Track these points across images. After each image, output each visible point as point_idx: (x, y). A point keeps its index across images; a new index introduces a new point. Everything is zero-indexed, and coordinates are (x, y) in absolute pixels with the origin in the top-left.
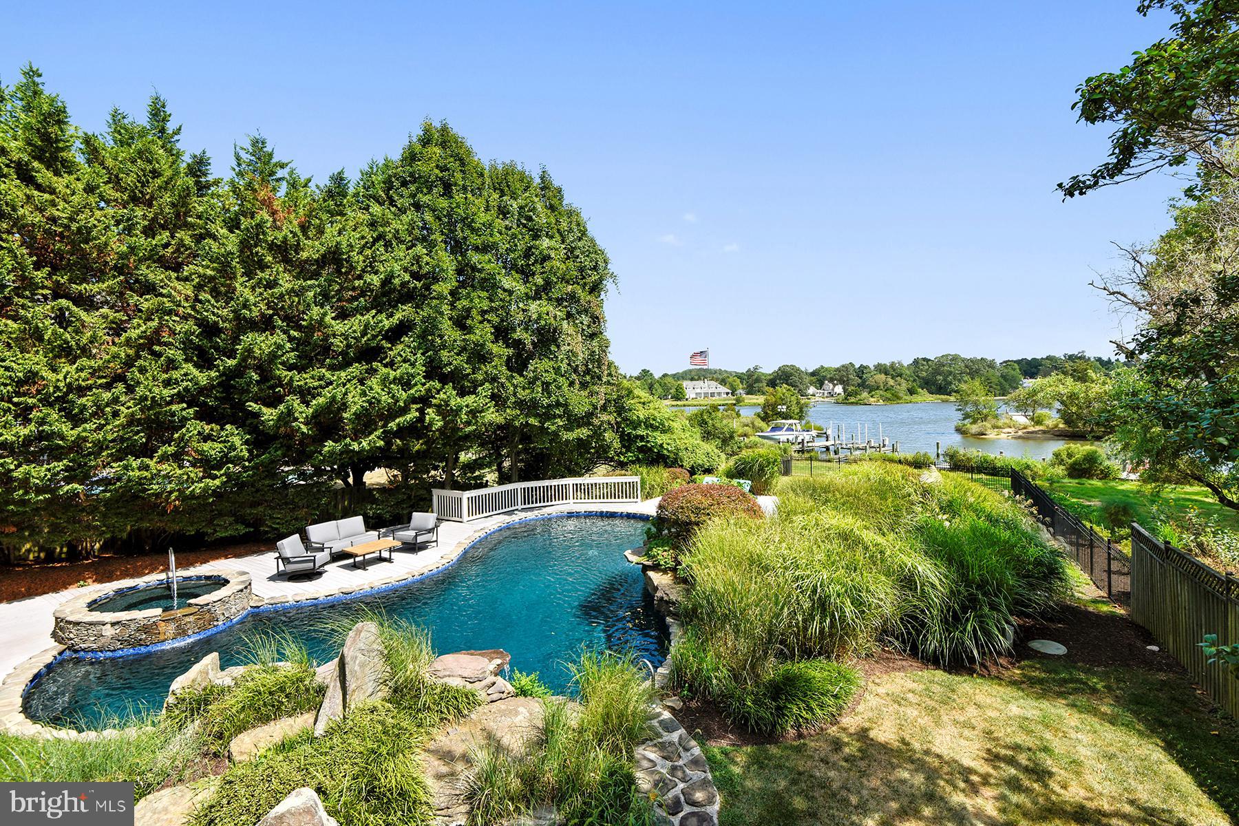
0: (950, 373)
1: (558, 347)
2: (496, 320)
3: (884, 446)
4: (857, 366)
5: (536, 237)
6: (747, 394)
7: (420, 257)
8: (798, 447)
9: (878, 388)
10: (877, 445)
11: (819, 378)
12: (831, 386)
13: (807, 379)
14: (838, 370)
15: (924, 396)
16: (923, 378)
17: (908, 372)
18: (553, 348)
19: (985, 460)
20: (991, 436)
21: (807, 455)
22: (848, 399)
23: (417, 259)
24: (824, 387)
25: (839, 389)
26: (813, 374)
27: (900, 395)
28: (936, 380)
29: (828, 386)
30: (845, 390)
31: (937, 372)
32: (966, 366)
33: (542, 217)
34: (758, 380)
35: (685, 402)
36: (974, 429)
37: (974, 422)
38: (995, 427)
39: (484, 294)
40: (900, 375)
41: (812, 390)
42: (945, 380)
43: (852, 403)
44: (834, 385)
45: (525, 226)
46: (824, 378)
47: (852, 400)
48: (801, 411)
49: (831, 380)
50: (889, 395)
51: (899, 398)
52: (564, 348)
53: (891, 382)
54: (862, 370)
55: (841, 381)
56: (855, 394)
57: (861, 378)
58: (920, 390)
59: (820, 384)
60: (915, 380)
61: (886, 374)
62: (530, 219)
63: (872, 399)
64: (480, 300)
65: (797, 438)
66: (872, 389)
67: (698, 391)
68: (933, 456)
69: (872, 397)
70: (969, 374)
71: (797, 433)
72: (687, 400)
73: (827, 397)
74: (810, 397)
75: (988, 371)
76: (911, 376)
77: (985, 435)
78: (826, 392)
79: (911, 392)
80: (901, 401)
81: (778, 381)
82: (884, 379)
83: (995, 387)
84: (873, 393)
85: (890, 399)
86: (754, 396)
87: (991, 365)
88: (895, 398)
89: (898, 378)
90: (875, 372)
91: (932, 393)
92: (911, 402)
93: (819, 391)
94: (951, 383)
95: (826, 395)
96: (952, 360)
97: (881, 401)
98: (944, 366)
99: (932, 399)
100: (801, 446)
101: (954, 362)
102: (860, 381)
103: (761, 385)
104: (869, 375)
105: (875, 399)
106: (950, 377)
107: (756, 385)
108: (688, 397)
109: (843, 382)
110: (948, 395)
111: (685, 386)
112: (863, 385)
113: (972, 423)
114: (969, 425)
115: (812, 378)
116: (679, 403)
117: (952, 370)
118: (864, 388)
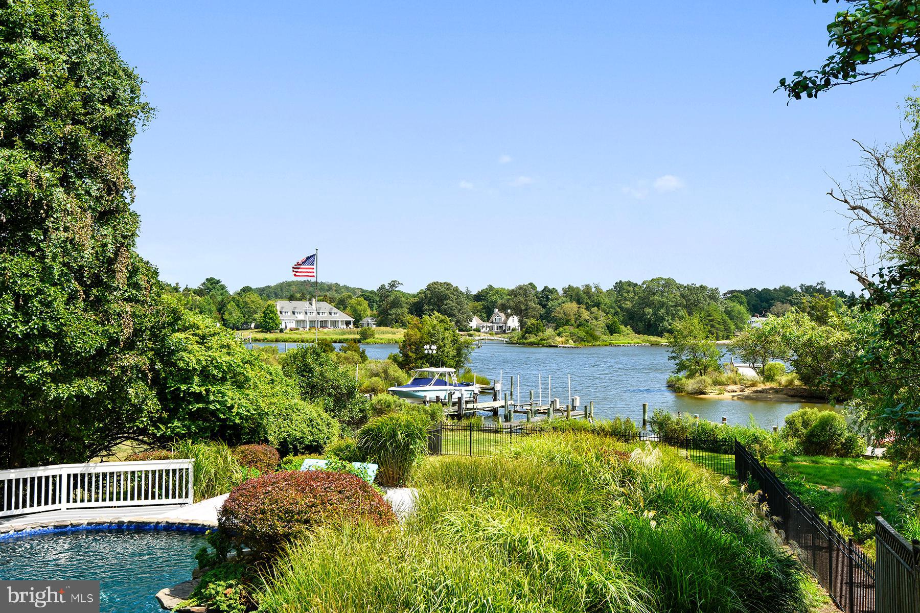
0: (662, 305)
1: (46, 232)
3: (574, 409)
4: (539, 289)
6: (379, 324)
8: (452, 410)
9: (567, 322)
10: (564, 407)
11: (486, 303)
12: (503, 317)
13: (469, 306)
14: (512, 293)
15: (629, 337)
16: (627, 311)
17: (607, 301)
18: (36, 234)
19: (703, 429)
20: (712, 396)
21: (465, 422)
22: (528, 336)
24: (493, 318)
25: (514, 322)
26: (478, 297)
27: (597, 333)
28: (644, 314)
29: (499, 316)
30: (522, 324)
31: (645, 302)
32: (683, 296)
34: (396, 304)
35: (279, 335)
36: (691, 384)
37: (691, 376)
38: (716, 383)
40: (598, 305)
41: (475, 322)
42: (655, 314)
43: (531, 344)
44: (508, 316)
46: (494, 304)
47: (532, 338)
48: (459, 354)
49: (503, 308)
50: (582, 334)
51: (595, 338)
52: (58, 235)
53: (585, 314)
54: (545, 298)
55: (517, 310)
56: (535, 330)
57: (544, 306)
58: (622, 327)
59: (487, 313)
60: (616, 313)
61: (579, 302)
63: (559, 339)
65: (451, 395)
66: (559, 324)
67: (301, 317)
68: (636, 425)
69: (559, 335)
70: (685, 307)
71: (452, 388)
72: (281, 331)
73: (497, 333)
74: (472, 332)
75: (709, 304)
76: (612, 307)
77: (704, 393)
78: (495, 326)
79: (612, 330)
80: (598, 343)
81: (426, 307)
82: (576, 309)
83: (717, 326)
84: (561, 329)
85: (582, 340)
86: (389, 328)
87: (713, 295)
88: (590, 338)
89: (595, 309)
90: (564, 299)
91: (639, 333)
92: (610, 345)
93: (485, 324)
94: (662, 319)
95: (495, 330)
96: (664, 286)
97: (571, 341)
98: (654, 294)
99: (639, 341)
100: (456, 408)
101: (666, 290)
102: (543, 311)
103: (400, 311)
104: (555, 303)
105: (563, 339)
106: (662, 311)
107: (393, 311)
108: (283, 326)
109: (521, 311)
110: (658, 335)
111: (278, 308)
112: (547, 317)
113: (688, 377)
114: (684, 380)
115: (477, 304)
116: (268, 336)
117: (665, 300)
118: (549, 322)
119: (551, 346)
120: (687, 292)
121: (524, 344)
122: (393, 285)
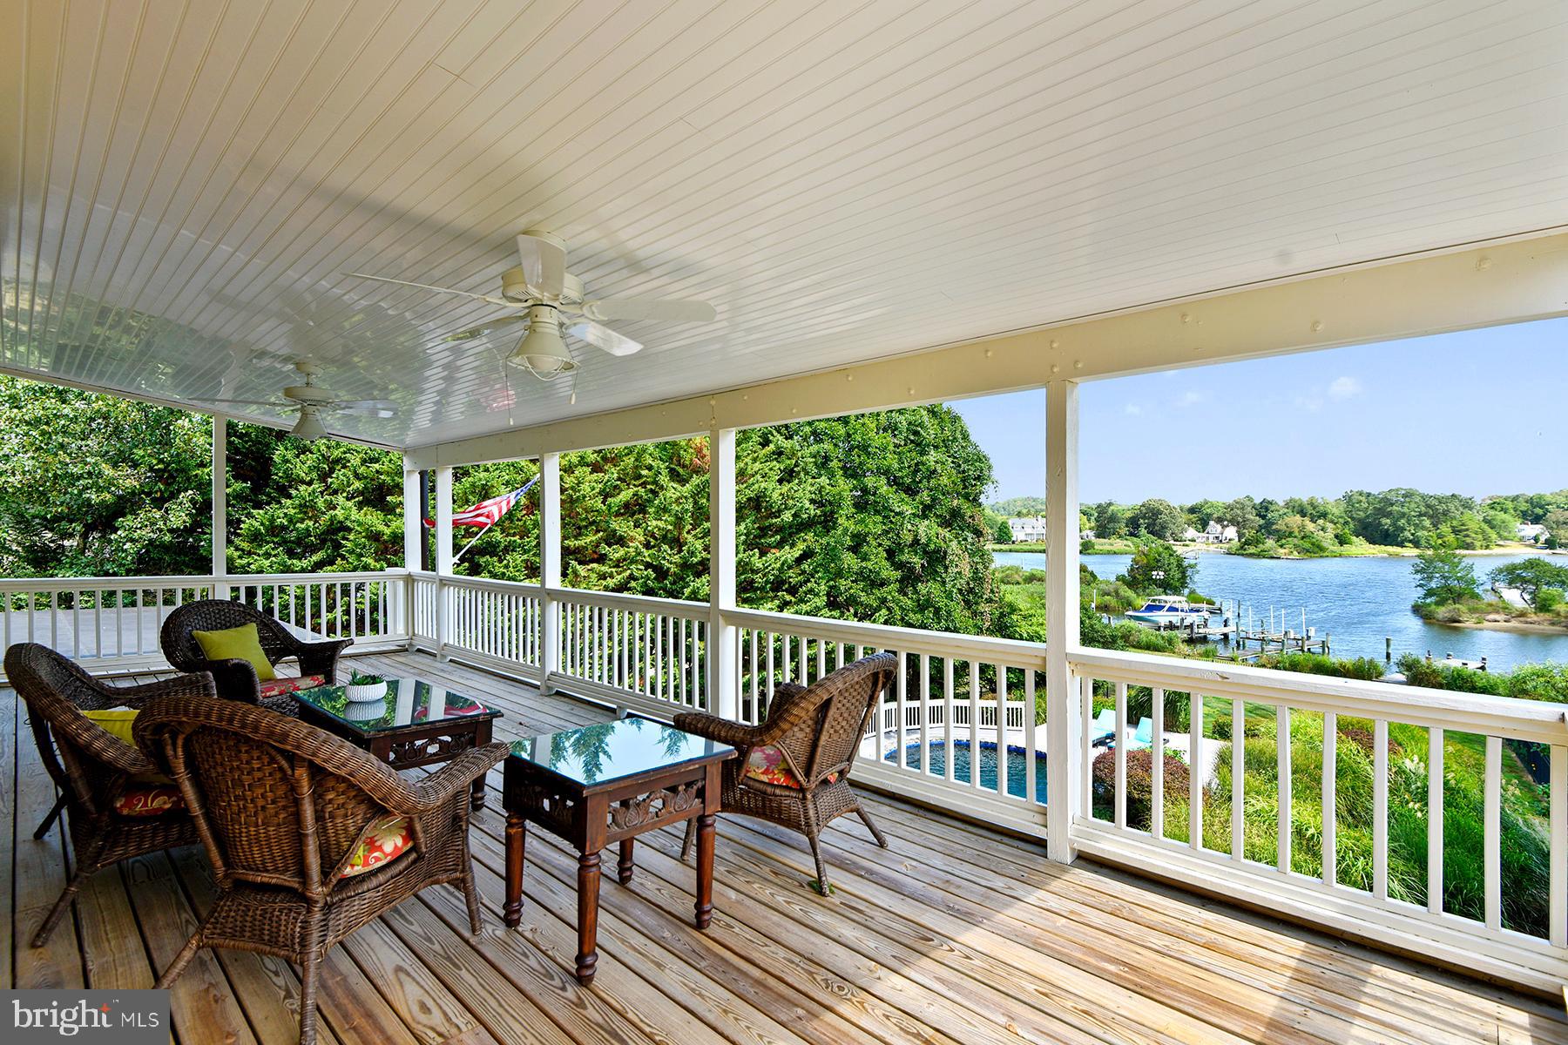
0: (1403, 515)
1: (946, 568)
2: (887, 543)
3: (1309, 638)
4: (1258, 501)
5: (923, 453)
6: (1098, 536)
7: (822, 487)
8: (1184, 635)
9: (1290, 534)
10: (1298, 637)
11: (1201, 517)
12: (1219, 527)
13: (1185, 517)
14: (1230, 507)
15: (1360, 547)
16: (1359, 520)
17: (1335, 510)
18: (940, 569)
19: (1459, 675)
20: (1467, 624)
21: (1200, 648)
22: (1247, 547)
23: (820, 490)
24: (1209, 529)
25: (1231, 532)
26: (1192, 510)
27: (1324, 544)
28: (1380, 524)
29: (1214, 527)
30: (1240, 536)
31: (1381, 512)
32: (1428, 506)
33: (931, 432)
34: (1113, 519)
35: (1012, 547)
36: (1442, 612)
37: (1440, 603)
38: (1473, 611)
39: (879, 518)
40: (1324, 515)
41: (1191, 533)
42: (1394, 524)
43: (1251, 555)
44: (1224, 527)
45: (912, 442)
46: (1209, 516)
47: (1252, 550)
48: (1184, 576)
49: (1219, 520)
50: (1308, 545)
51: (1322, 549)
52: (953, 570)
53: (1310, 526)
54: (1264, 509)
55: (1233, 522)
56: (1256, 542)
57: (1263, 517)
58: (1354, 538)
59: (1203, 524)
60: (1346, 523)
61: (1303, 515)
62: (916, 433)
63: (1282, 551)
64: (874, 525)
65: (1182, 620)
66: (1281, 536)
67: (1029, 531)
68: (1381, 661)
69: (1281, 546)
70: (1430, 517)
71: (1183, 614)
72: (1013, 542)
73: (1213, 543)
74: (1187, 542)
75: (1462, 513)
76: (1341, 517)
77: (1459, 622)
78: (1211, 537)
79: (1341, 540)
80: (1326, 554)
81: (1142, 521)
82: (1300, 522)
83: (1474, 535)
84: (1284, 541)
85: (1308, 551)
86: (1106, 540)
87: (1467, 505)
88: (1316, 550)
89: (1321, 522)
90: (1286, 510)
91: (1374, 543)
92: (1340, 556)
93: (1201, 535)
94: (1403, 529)
95: (1211, 540)
96: (1405, 496)
97: (1295, 553)
98: (1392, 505)
99: (1374, 551)
100: (1188, 631)
101: (1407, 499)
102: (1262, 522)
103: (1117, 525)
104: (1276, 514)
105: (1286, 551)
106: (1403, 521)
107: (1111, 525)
108: (1013, 539)
109: (1238, 523)
110: (1397, 545)
111: (1010, 525)
112: (1268, 528)
113: (1438, 604)
114: (1433, 607)
115: (1192, 516)
116: (1003, 547)
117: (1406, 510)
118: (1270, 533)
119: (1272, 558)
120: (1435, 502)
121: (1243, 555)
122: (1110, 504)
